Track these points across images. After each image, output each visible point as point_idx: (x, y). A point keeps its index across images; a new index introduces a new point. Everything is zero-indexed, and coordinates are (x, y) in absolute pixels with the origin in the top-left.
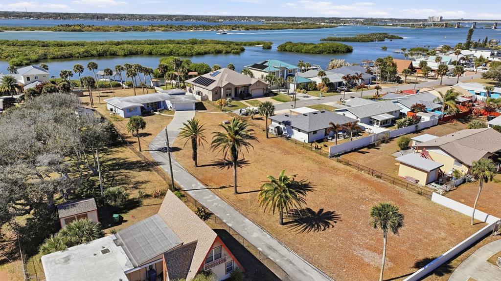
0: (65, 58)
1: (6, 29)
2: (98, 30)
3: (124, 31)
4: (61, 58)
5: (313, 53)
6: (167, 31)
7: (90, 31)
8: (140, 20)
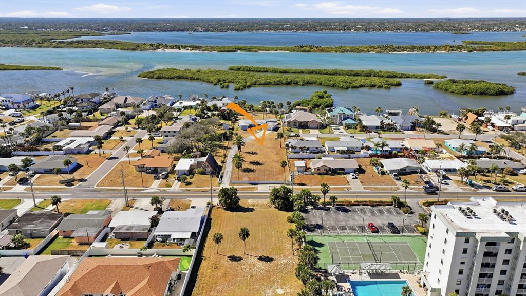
0: (266, 84)
1: (260, 50)
2: (322, 50)
3: (342, 52)
4: (264, 84)
5: (457, 93)
6: (380, 52)
7: (316, 52)
8: (383, 31)
